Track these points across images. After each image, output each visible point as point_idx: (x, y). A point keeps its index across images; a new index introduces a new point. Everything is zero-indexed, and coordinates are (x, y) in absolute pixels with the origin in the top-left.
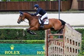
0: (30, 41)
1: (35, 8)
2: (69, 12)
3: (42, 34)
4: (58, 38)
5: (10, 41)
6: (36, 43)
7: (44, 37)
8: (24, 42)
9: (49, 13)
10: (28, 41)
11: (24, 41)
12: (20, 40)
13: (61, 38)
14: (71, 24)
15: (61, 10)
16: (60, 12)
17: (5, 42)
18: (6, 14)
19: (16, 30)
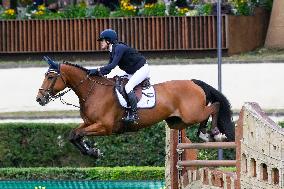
0: (109, 169)
1: (104, 44)
2: (258, 58)
3: (156, 144)
4: (217, 158)
5: (34, 169)
6: (133, 176)
7: (163, 154)
8: (84, 173)
9: (181, 63)
10: (100, 170)
11: (88, 169)
12: (71, 168)
13: (228, 158)
14: (265, 106)
15: (225, 52)
16: (224, 59)
17: (14, 176)
18: (16, 67)
19: (53, 128)
